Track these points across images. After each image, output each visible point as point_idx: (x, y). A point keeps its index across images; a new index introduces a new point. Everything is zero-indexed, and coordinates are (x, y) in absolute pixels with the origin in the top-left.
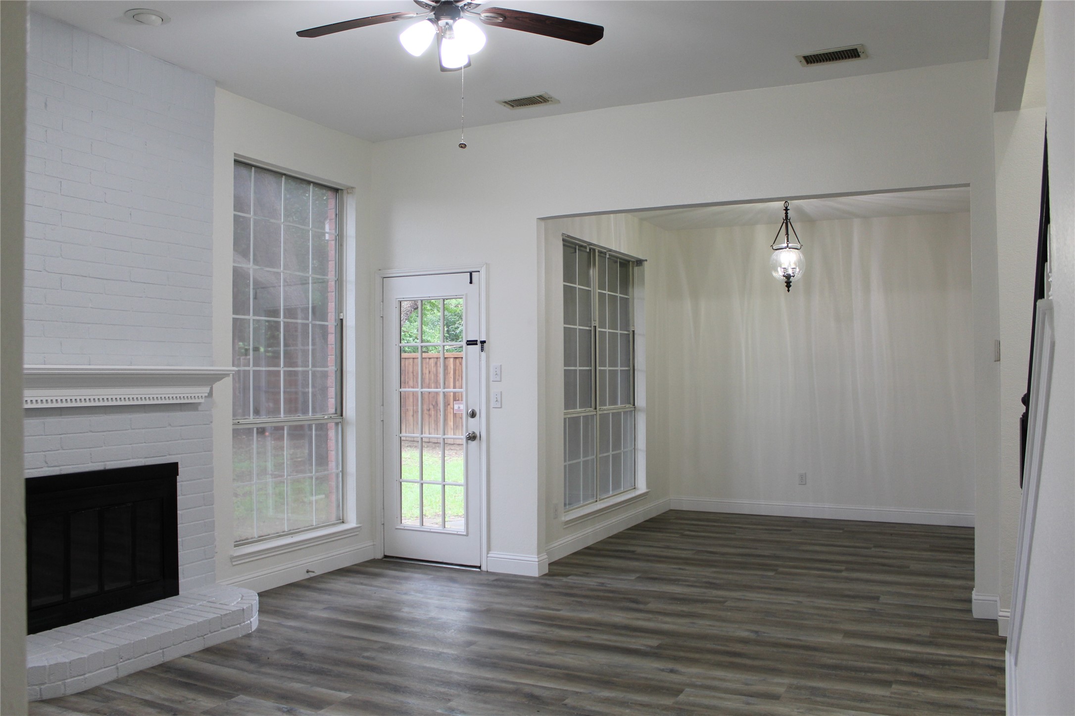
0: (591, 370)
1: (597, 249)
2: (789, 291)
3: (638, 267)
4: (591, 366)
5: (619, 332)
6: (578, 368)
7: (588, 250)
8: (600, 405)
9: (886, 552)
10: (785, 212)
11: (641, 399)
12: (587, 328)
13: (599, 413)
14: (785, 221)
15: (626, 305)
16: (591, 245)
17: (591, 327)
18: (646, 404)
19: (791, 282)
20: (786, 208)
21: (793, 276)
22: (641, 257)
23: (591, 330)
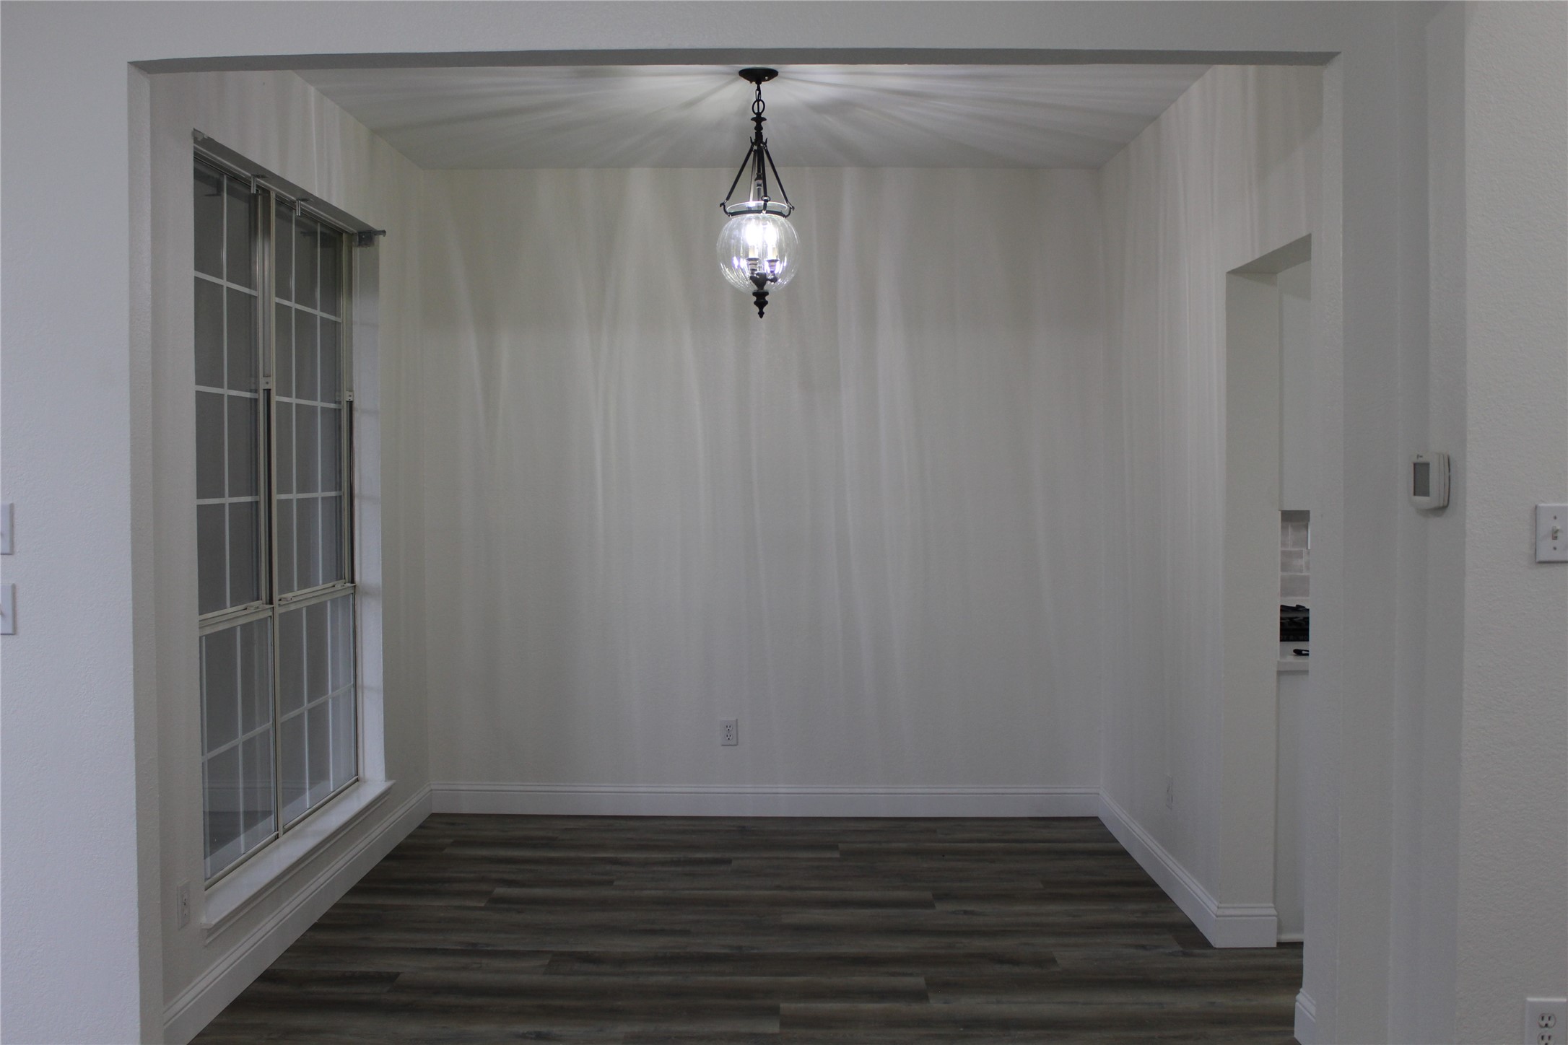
0: (257, 503)
1: (275, 190)
2: (761, 314)
3: (364, 249)
4: (257, 493)
5: (319, 404)
6: (227, 500)
7: (253, 191)
8: (281, 591)
9: (972, 913)
10: (754, 124)
11: (369, 568)
12: (248, 395)
13: (279, 610)
14: (755, 147)
15: (335, 336)
16: (263, 177)
17: (256, 391)
18: (384, 579)
19: (767, 293)
20: (759, 114)
21: (774, 280)
22: (373, 224)
23: (256, 400)
